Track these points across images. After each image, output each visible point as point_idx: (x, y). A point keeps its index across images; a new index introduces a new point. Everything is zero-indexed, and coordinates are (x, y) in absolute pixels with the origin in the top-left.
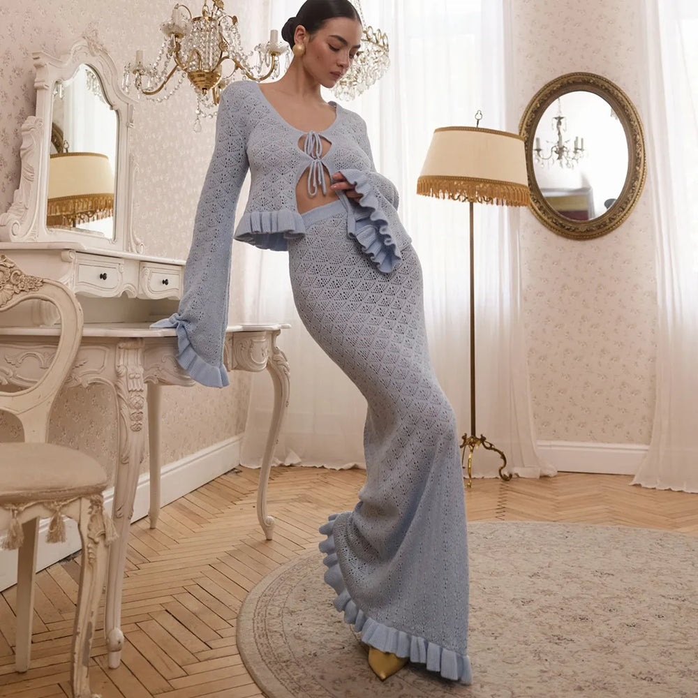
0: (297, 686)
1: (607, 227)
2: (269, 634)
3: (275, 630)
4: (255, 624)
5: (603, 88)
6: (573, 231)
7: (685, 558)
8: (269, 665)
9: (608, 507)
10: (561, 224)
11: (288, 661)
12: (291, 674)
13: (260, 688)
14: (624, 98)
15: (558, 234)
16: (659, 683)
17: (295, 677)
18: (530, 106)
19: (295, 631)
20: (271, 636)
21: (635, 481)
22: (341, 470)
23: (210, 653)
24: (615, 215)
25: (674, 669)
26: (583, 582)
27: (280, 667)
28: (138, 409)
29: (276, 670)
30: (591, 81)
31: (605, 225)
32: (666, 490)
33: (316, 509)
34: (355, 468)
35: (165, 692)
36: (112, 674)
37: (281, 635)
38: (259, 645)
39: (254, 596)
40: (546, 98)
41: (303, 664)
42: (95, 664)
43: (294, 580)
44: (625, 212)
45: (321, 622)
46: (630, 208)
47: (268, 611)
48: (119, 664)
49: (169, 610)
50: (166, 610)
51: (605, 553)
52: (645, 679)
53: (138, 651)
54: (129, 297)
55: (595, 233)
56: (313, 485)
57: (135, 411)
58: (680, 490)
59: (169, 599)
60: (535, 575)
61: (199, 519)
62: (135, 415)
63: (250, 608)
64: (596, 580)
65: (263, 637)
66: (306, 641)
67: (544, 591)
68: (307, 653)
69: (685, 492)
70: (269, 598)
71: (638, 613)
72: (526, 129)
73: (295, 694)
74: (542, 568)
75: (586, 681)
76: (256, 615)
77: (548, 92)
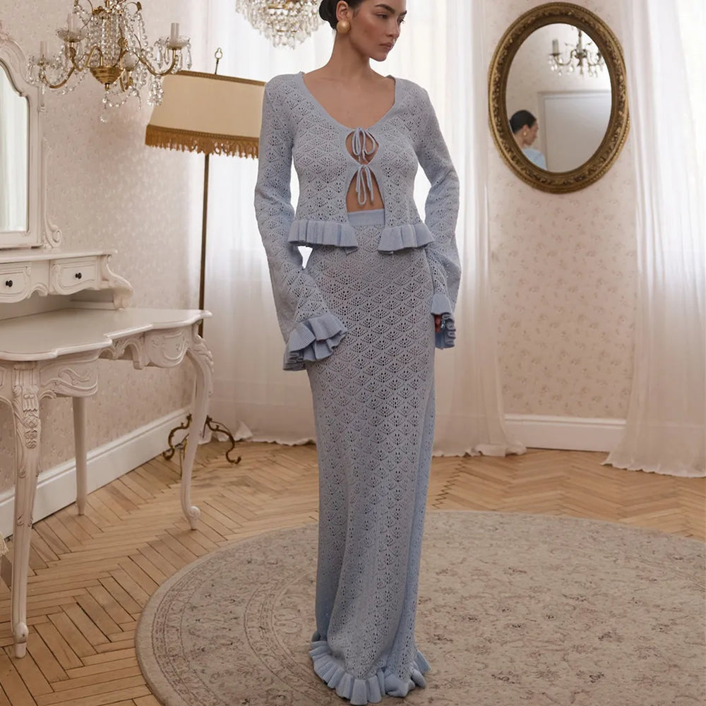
0: (178, 679)
1: (587, 180)
2: (166, 629)
3: (174, 625)
4: (156, 619)
5: (583, 21)
6: (550, 184)
7: (611, 554)
8: (158, 659)
9: (563, 492)
10: (535, 176)
11: (176, 655)
12: (175, 667)
13: (145, 680)
14: (606, 33)
15: (533, 187)
16: (513, 683)
17: (178, 671)
18: (502, 41)
19: (191, 626)
20: (168, 632)
21: (608, 461)
22: (295, 446)
23: (109, 646)
24: (594, 165)
25: (535, 670)
26: (489, 580)
27: (168, 660)
28: (32, 428)
29: (163, 664)
30: (570, 13)
31: (584, 177)
32: (637, 471)
33: (253, 494)
34: (310, 444)
35: (60, 681)
36: (17, 663)
37: (177, 630)
38: (154, 639)
39: (162, 590)
40: (520, 33)
41: (190, 659)
42: (4, 653)
43: (205, 574)
44: (606, 162)
45: (218, 618)
46: (613, 158)
47: (172, 606)
48: (25, 654)
49: (80, 603)
50: (78, 603)
51: (530, 548)
52: (502, 679)
53: (45, 642)
54: (41, 295)
55: (572, 186)
56: (257, 465)
57: (30, 429)
58: (652, 471)
59: (82, 592)
60: (444, 571)
61: (129, 505)
62: (30, 433)
63: (155, 603)
64: (505, 578)
65: (160, 631)
66: (199, 636)
67: (445, 589)
68: (196, 648)
69: (656, 474)
70: (176, 592)
71: (530, 614)
72: (497, 68)
73: (175, 686)
74: (453, 564)
75: (445, 680)
76: (160, 609)
77: (522, 26)
